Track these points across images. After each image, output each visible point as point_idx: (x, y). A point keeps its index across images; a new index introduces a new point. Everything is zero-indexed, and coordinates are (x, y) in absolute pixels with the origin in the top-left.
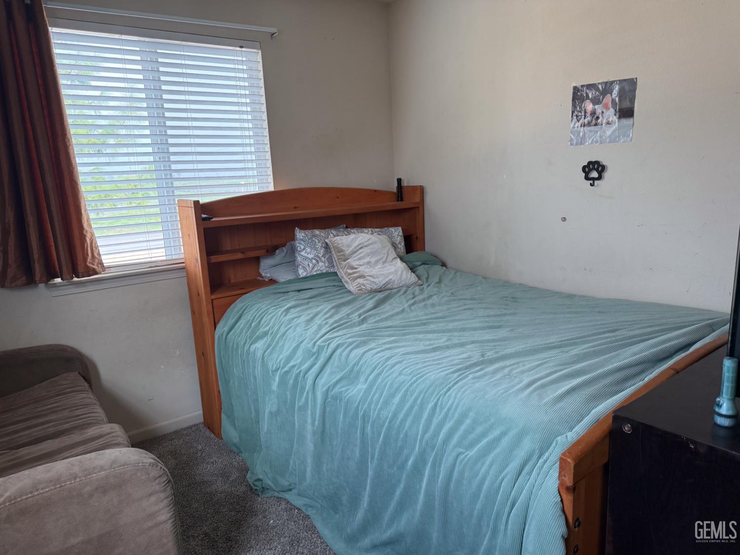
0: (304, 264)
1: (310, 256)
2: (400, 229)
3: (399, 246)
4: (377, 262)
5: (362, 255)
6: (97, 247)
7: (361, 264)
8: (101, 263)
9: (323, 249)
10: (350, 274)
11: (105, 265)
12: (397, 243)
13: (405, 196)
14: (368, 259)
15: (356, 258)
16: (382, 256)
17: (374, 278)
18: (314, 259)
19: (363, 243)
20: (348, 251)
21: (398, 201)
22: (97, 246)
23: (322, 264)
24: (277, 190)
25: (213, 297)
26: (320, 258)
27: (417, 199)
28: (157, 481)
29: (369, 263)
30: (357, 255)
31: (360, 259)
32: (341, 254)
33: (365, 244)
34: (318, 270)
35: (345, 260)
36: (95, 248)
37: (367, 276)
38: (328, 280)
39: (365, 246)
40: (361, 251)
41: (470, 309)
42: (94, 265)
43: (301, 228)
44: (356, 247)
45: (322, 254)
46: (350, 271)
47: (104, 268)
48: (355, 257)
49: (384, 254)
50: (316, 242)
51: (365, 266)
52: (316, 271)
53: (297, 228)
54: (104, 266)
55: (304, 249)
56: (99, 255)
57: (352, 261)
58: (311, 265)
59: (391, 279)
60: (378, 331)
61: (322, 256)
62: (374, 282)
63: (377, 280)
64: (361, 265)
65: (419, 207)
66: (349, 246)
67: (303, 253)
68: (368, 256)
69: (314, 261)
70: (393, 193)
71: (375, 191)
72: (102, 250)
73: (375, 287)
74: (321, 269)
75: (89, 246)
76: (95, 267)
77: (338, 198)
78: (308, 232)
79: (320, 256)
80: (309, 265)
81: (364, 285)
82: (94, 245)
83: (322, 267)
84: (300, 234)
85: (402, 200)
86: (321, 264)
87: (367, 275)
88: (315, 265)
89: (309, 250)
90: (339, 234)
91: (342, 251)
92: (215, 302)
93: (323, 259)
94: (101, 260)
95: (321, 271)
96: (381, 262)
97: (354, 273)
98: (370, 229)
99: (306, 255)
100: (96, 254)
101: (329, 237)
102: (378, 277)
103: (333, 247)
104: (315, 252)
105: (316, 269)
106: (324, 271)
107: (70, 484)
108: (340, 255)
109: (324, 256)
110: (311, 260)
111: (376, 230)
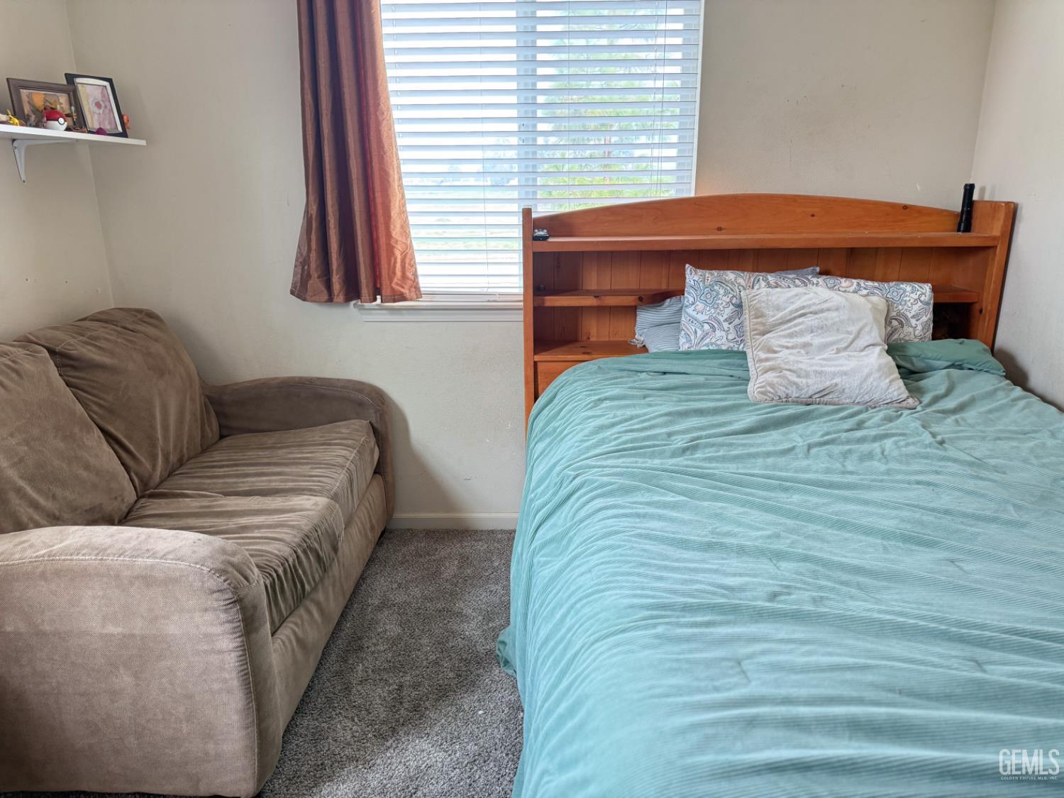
0: (688, 329)
1: (701, 317)
2: (927, 288)
3: (913, 322)
4: (824, 347)
5: (797, 329)
6: (413, 265)
7: (789, 345)
8: (417, 288)
9: (731, 307)
10: (761, 361)
11: (422, 289)
12: (910, 315)
13: (976, 223)
14: (807, 338)
15: (782, 333)
16: (842, 336)
17: (799, 376)
18: (708, 323)
19: (809, 306)
20: (773, 316)
21: (959, 230)
22: (415, 263)
23: (724, 334)
24: (697, 196)
25: (537, 358)
26: (719, 323)
27: (996, 230)
28: (215, 595)
29: (806, 346)
30: (789, 328)
31: (791, 336)
32: (759, 320)
33: (813, 308)
34: (712, 344)
35: (764, 333)
36: (410, 265)
37: (786, 370)
38: (728, 364)
39: (811, 313)
40: (800, 320)
41: (929, 484)
42: (403, 287)
43: (698, 265)
44: (791, 312)
45: (725, 317)
46: (763, 356)
47: (418, 294)
48: (782, 330)
49: (849, 333)
50: (718, 294)
51: (795, 351)
52: (707, 345)
53: (687, 265)
54: (420, 291)
55: (693, 304)
56: (415, 275)
57: (773, 339)
58: (699, 332)
59: (836, 385)
60: (672, 477)
61: (726, 320)
62: (795, 383)
63: (804, 381)
64: (787, 348)
65: (995, 247)
66: (778, 308)
67: (690, 310)
68: (812, 332)
69: (706, 327)
70: (950, 213)
71: (905, 207)
72: (421, 270)
73: (794, 394)
74: (719, 342)
75: (399, 260)
76: (405, 291)
77: (813, 215)
78: (711, 276)
79: (722, 319)
80: (696, 332)
81: (771, 385)
82: (407, 261)
83: (722, 339)
84: (693, 276)
85: (968, 229)
86: (718, 333)
87: (787, 367)
88: (707, 334)
89: (700, 306)
90: (783, 283)
91: (762, 316)
92: (541, 367)
93: (726, 325)
94: (418, 283)
95: (717, 345)
96: (835, 347)
97: (767, 360)
98: (855, 281)
99: (694, 314)
100: (410, 275)
101: (756, 287)
102: (807, 376)
103: (749, 307)
104: (713, 310)
105: (707, 341)
106: (724, 348)
107: (112, 560)
108: (757, 323)
109: (729, 320)
110: (702, 324)
111: (870, 283)
